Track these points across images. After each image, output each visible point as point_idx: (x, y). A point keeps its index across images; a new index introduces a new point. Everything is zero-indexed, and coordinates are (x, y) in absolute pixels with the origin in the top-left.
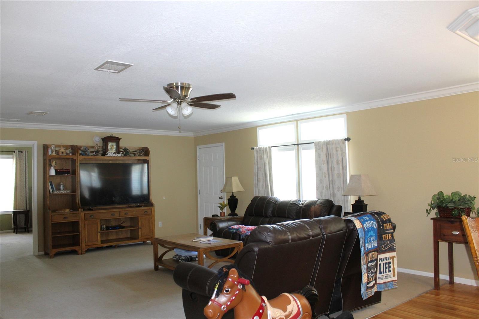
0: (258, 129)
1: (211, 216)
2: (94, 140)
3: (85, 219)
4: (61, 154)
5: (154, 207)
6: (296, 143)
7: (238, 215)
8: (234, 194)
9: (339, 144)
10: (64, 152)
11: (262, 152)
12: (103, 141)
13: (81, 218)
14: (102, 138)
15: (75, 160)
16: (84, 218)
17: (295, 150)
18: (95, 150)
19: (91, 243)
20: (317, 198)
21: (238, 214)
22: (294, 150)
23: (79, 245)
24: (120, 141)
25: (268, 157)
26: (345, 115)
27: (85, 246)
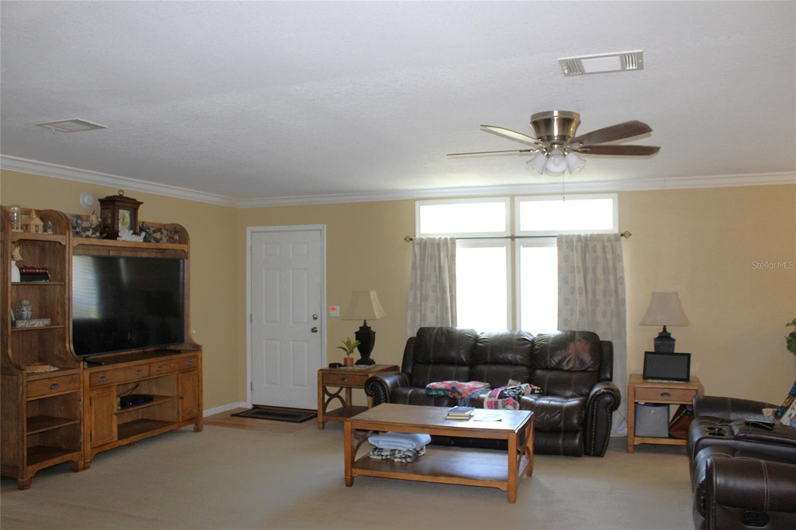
0: (417, 203)
1: (328, 366)
2: (81, 200)
3: (90, 387)
4: (33, 230)
5: (201, 352)
6: (509, 235)
7: (374, 363)
8: (367, 322)
9: (610, 241)
10: (40, 226)
11: (436, 246)
12: (101, 205)
13: (84, 385)
14: (100, 198)
15: (65, 246)
16: (88, 385)
17: (505, 247)
18: (91, 225)
19: (100, 442)
20: (558, 330)
21: (375, 361)
22: (503, 247)
23: (79, 449)
24: (138, 207)
25: (447, 256)
26: (616, 195)
27: (92, 448)
